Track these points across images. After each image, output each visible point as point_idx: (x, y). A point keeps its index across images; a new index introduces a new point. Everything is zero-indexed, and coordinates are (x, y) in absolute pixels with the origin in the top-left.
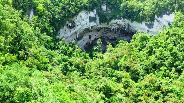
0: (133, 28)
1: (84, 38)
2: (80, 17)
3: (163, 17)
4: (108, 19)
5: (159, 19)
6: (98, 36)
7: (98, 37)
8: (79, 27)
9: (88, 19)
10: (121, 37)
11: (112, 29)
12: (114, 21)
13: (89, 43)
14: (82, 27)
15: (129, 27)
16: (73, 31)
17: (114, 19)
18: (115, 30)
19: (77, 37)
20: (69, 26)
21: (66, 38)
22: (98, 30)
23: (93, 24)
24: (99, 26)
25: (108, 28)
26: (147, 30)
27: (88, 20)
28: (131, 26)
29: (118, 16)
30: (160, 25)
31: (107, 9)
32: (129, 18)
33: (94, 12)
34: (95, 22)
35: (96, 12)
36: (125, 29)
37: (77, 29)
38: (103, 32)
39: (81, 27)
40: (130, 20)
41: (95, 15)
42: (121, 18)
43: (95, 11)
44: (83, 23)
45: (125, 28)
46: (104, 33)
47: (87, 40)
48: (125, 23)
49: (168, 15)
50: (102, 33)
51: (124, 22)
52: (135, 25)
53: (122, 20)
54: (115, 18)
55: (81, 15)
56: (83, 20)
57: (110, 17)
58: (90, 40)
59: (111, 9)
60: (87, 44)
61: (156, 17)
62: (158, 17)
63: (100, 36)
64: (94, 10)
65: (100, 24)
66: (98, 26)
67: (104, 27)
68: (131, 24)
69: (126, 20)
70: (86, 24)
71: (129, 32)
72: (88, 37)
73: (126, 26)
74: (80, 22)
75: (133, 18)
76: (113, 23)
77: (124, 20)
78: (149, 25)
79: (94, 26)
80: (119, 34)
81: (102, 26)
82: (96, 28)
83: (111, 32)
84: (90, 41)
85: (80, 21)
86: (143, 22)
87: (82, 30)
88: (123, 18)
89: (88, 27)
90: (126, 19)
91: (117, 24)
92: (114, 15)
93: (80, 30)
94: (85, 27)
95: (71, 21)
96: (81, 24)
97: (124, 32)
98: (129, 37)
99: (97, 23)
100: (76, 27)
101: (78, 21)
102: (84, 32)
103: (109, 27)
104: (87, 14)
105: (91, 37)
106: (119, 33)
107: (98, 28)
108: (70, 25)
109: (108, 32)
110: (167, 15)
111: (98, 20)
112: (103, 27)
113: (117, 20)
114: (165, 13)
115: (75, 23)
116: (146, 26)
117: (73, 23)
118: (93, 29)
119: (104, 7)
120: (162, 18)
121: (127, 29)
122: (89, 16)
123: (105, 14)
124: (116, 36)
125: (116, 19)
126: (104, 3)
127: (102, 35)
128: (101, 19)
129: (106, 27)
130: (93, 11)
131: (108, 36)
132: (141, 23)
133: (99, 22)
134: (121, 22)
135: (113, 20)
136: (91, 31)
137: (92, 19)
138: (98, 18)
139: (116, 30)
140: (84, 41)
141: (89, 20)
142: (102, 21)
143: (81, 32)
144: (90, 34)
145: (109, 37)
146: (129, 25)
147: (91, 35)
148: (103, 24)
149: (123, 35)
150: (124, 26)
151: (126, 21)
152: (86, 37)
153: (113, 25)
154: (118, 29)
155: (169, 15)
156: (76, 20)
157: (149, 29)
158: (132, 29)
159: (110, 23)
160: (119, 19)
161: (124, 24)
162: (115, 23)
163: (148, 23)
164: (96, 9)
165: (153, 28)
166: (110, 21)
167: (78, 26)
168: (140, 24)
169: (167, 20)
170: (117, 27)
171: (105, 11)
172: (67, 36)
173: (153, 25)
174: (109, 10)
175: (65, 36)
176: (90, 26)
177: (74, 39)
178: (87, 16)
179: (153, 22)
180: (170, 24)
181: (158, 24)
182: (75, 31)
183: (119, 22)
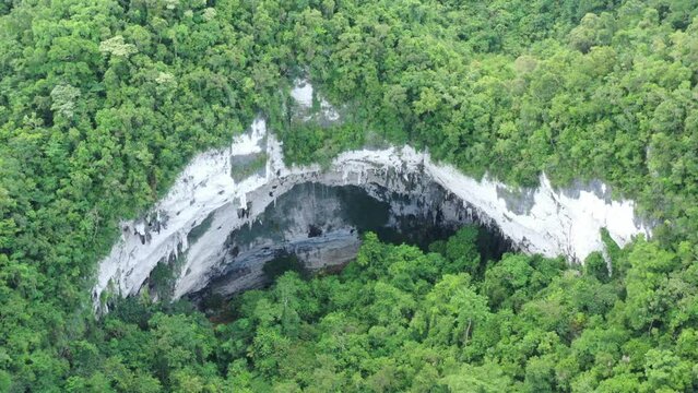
0: (439, 178)
1: (219, 221)
2: (183, 185)
3: (578, 197)
5: (563, 198)
8: (187, 214)
11: (345, 174)
12: (351, 155)
14: (203, 210)
15: (425, 170)
16: (158, 238)
17: (353, 150)
20: (137, 233)
23: (253, 183)
24: (286, 173)
26: (501, 213)
27: (226, 179)
28: (431, 170)
29: (371, 135)
30: (562, 215)
31: (315, 102)
32: (422, 145)
33: (254, 132)
34: (262, 175)
35: (263, 131)
36: (406, 177)
37: (177, 224)
39: (199, 211)
40: (429, 150)
41: (263, 143)
42: (386, 141)
43: (259, 126)
44: (205, 194)
45: (402, 173)
47: (234, 224)
48: (406, 158)
49: (603, 201)
51: (400, 156)
53: (392, 149)
55: (190, 176)
56: (205, 186)
59: (337, 106)
61: (545, 181)
62: (555, 188)
64: (254, 126)
65: (289, 166)
66: (278, 173)
68: (431, 167)
69: (407, 149)
70: (221, 193)
73: (408, 166)
74: (188, 199)
76: (351, 160)
77: (399, 150)
78: (511, 199)
79: (258, 188)
81: (297, 173)
84: (250, 219)
85: (189, 195)
86: (485, 181)
87: (202, 219)
88: (392, 144)
89: (230, 200)
90: (407, 146)
91: (367, 162)
93: (192, 222)
94: (216, 204)
96: (192, 203)
99: (273, 163)
100: (174, 218)
101: (179, 201)
104: (219, 157)
105: (250, 210)
108: (141, 229)
110: (599, 195)
113: (366, 152)
114: (591, 185)
115: (163, 215)
116: (499, 197)
117: (155, 216)
119: (303, 94)
120: (574, 200)
121: (415, 173)
122: (232, 158)
123: (309, 124)
125: (361, 149)
126: (302, 77)
128: (290, 152)
130: (249, 132)
132: (478, 181)
133: (284, 160)
134: (386, 157)
135: (350, 152)
137: (241, 169)
139: (363, 176)
140: (221, 230)
141: (232, 176)
143: (197, 223)
146: (421, 167)
148: (304, 166)
150: (398, 168)
151: (410, 154)
152: (227, 218)
153: (350, 165)
155: (608, 202)
156: (168, 203)
157: (511, 214)
159: (336, 163)
160: (377, 146)
161: (399, 163)
162: (357, 161)
163: (510, 189)
164: (263, 117)
165: (528, 214)
166: (336, 157)
167: (178, 213)
168: (473, 182)
169: (596, 216)
170: (368, 170)
171: (310, 111)
172: (133, 263)
173: (532, 203)
174: (324, 104)
175: (121, 269)
176: (237, 196)
177: (169, 252)
178: (221, 165)
179: (533, 192)
180: (608, 235)
181: (555, 206)
182: (170, 233)
183: (376, 159)
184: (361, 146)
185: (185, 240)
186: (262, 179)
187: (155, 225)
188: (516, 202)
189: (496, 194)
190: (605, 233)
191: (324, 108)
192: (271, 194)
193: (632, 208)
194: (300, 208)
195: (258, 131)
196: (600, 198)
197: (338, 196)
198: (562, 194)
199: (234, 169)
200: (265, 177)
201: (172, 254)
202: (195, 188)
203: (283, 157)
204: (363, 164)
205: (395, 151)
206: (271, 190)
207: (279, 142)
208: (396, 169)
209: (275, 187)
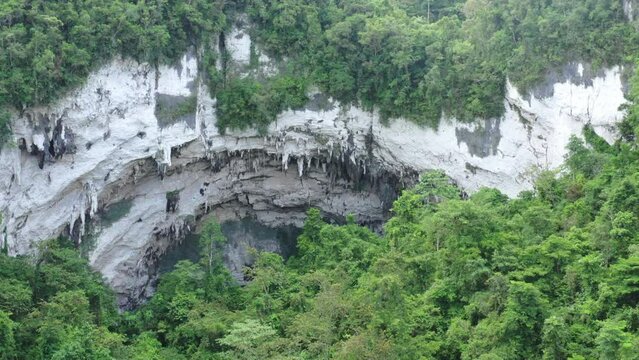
0: (390, 153)
1: (140, 207)
2: (96, 97)
3: (552, 94)
4: (261, 108)
5: (533, 106)
6: (215, 193)
7: (215, 201)
8: (100, 152)
9: (153, 107)
10: (335, 194)
11: (285, 159)
12: (290, 119)
13: (172, 232)
14: (119, 154)
15: (373, 145)
16: (63, 175)
17: (294, 109)
18: (301, 165)
19: (95, 206)
20: (35, 147)
21: (26, 217)
22: (213, 164)
23: (178, 134)
24: (218, 144)
25: (263, 152)
26: (462, 164)
27: (148, 115)
28: (381, 143)
29: (313, 91)
30: (534, 139)
31: (253, 56)
32: (371, 99)
33: (184, 71)
34: (191, 125)
35: (194, 71)
36: (352, 158)
37: (84, 164)
38: (243, 173)
39: (115, 151)
40: (377, 110)
41: (193, 86)
42: (331, 100)
43: (190, 64)
44: (122, 127)
45: (349, 153)
46: (247, 176)
47: (157, 219)
48: (353, 125)
49: (582, 86)
50: (235, 179)
51: (345, 122)
52: (399, 139)
53: (337, 110)
54: (297, 101)
55: (106, 88)
56: (122, 116)
57: (268, 96)
58: (173, 217)
59: (275, 54)
60: (158, 236)
61: (513, 93)
62: (524, 93)
63: (227, 195)
64: (184, 61)
65: (222, 133)
66: (210, 144)
67: (246, 151)
68: (382, 134)
69: (354, 111)
70: (141, 135)
71: (374, 172)
72: (162, 203)
73: (355, 141)
74: (101, 126)
75: (393, 99)
76: (291, 128)
77: (345, 111)
78: (473, 140)
79: (186, 145)
80: (322, 183)
81: (233, 146)
82: (199, 156)
83: (281, 170)
84: (176, 221)
85: (102, 120)
86: (443, 125)
87: (117, 171)
88: (337, 103)
89: (152, 153)
90: (353, 108)
91: (308, 132)
92: (295, 88)
93: (105, 169)
94: (136, 152)
95: (45, 120)
96: (106, 136)
97: (345, 171)
98: (373, 196)
99: (203, 126)
100: (82, 153)
101: (89, 122)
102: (132, 176)
103: (270, 151)
104: (142, 78)
105: (176, 200)
106: (321, 177)
107: (209, 156)
108: (40, 141)
109: (267, 171)
110: (577, 81)
111: (207, 112)
112: (240, 146)
113: (308, 114)
114: (565, 72)
115: (69, 134)
116: (459, 142)
117: (58, 129)
118: (183, 162)
119: (240, 47)
120: (547, 100)
121: (362, 156)
122: (158, 95)
123: (246, 80)
124: (306, 191)
125: (301, 107)
126: (239, 25)
127: (237, 189)
128: (224, 107)
129: (255, 151)
130: (179, 68)
131: (267, 194)
132: (436, 128)
133: (216, 125)
134: (330, 121)
135: (290, 111)
136: (178, 170)
137: (170, 111)
138: (207, 101)
139: (305, 164)
140: (140, 224)
141: (156, 114)
142: (234, 115)
143: (112, 179)
144: (171, 184)
145: (274, 198)
146: (370, 140)
147: (177, 192)
148: (238, 133)
149: (344, 187)
150: (345, 144)
151: (356, 118)
152: (150, 205)
153: (290, 139)
154: (317, 160)
155: (589, 83)
156: (77, 116)
157: (475, 160)
158: (389, 158)
159: (274, 128)
160: (321, 105)
161: (344, 133)
162: (298, 130)
163: (472, 128)
164: (195, 54)
165: (495, 153)
166: (275, 118)
167: (89, 146)
168: (430, 132)
169: (576, 112)
170: (312, 150)
171: (247, 68)
172: (27, 204)
173: (498, 138)
174: (264, 58)
175: (10, 209)
176: (161, 147)
177: (75, 216)
178: (143, 91)
179: (498, 123)
180: (593, 133)
181: (525, 131)
182: (78, 175)
183: (320, 125)
184: (299, 107)
185: (95, 199)
186: (191, 132)
187: (56, 151)
188: (480, 141)
189: (456, 140)
190: (588, 131)
191: (263, 64)
192: (202, 191)
193: (618, 76)
194: (236, 246)
195: (188, 70)
196: (577, 84)
197: (278, 237)
198: (533, 97)
199: (159, 107)
200: (194, 128)
201: (78, 221)
202: (111, 113)
203: (216, 121)
204: (306, 137)
205: (340, 114)
206: (202, 187)
207: (212, 98)
208: (342, 144)
209: (207, 184)
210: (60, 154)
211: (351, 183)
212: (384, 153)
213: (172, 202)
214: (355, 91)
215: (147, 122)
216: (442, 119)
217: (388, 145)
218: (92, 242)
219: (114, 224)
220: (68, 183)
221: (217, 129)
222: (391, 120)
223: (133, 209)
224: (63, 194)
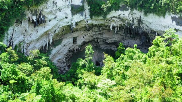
0: (146, 25)
1: (65, 42)
2: (52, 4)
4: (105, 9)
6: (88, 38)
7: (87, 41)
8: (53, 23)
9: (70, 8)
10: (125, 39)
11: (111, 27)
12: (114, 13)
13: (74, 50)
14: (59, 24)
15: (141, 23)
16: (42, 30)
17: (115, 10)
18: (116, 29)
19: (51, 41)
20: (33, 20)
21: (30, 43)
22: (88, 28)
23: (78, 18)
24: (90, 22)
25: (104, 25)
27: (69, 11)
28: (143, 22)
29: (122, 4)
32: (142, 7)
34: (82, 15)
36: (133, 27)
37: (49, 26)
38: (97, 32)
39: (57, 23)
40: (143, 11)
41: (83, 2)
42: (128, 7)
44: (60, 15)
45: (133, 25)
46: (98, 33)
47: (70, 45)
48: (134, 16)
50: (94, 34)
51: (132, 15)
52: (150, 21)
53: (129, 11)
54: (117, 7)
55: (55, 2)
56: (60, 11)
57: (107, 6)
58: (75, 45)
60: (70, 51)
63: (91, 39)
65: (91, 18)
66: (87, 21)
67: (98, 24)
68: (144, 19)
69: (135, 11)
70: (66, 18)
71: (140, 32)
72: (71, 41)
73: (135, 21)
74: (54, 14)
75: (150, 7)
76: (114, 17)
77: (132, 11)
78: (178, 20)
79: (80, 22)
80: (122, 36)
81: (95, 23)
82: (84, 25)
83: (109, 31)
84: (76, 47)
85: (54, 12)
86: (167, 15)
87: (58, 29)
88: (130, 8)
89: (70, 24)
91: (119, 18)
92: (116, 3)
93: (55, 29)
94: (64, 23)
95: (36, 11)
96: (55, 18)
97: (130, 31)
98: (138, 40)
99: (86, 16)
100: (48, 23)
101: (50, 12)
102: (63, 31)
103: (106, 24)
105: (76, 40)
106: (122, 33)
107: (87, 26)
108: (34, 18)
109: (104, 31)
111: (87, 12)
112: (97, 23)
113: (120, 12)
115: (44, 17)
117: (40, 15)
118: (79, 27)
121: (137, 26)
122: (72, 5)
124: (116, 38)
125: (118, 10)
127: (94, 37)
128: (92, 10)
129: (102, 24)
131: (104, 38)
132: (164, 16)
133: (90, 15)
134: (127, 15)
135: (114, 11)
136: (77, 30)
137: (76, 10)
138: (87, 7)
140: (65, 47)
141: (71, 11)
142: (95, 13)
143: (57, 32)
144: (75, 35)
145: (106, 40)
146: (140, 21)
147: (76, 37)
148: (97, 18)
149: (129, 37)
150: (131, 22)
151: (136, 14)
152: (68, 41)
153: (113, 20)
154: (121, 27)
156: (46, 10)
157: (178, 27)
158: (146, 27)
159: (109, 17)
160: (124, 9)
161: (131, 18)
162: (116, 17)
163: (177, 16)
166: (109, 13)
167: (50, 21)
168: (162, 18)
170: (120, 24)
172: (30, 39)
175: (25, 40)
176: (72, 22)
177: (45, 44)
178: (67, 3)
182: (46, 30)
183: (123, 16)
184: (117, 9)
185: (51, 38)
186: (82, 17)
187: (40, 22)
188: (180, 21)
189: (171, 20)
192: (84, 37)
199: (72, 9)
200: (83, 16)
201: (46, 45)
202: (57, 10)
203: (89, 14)
204: (118, 20)
205: (130, 12)
206: (84, 36)
207: (89, 6)
208: (130, 22)
209: (85, 35)
210: (41, 23)
211: (132, 36)
212: (144, 26)
213: (75, 40)
214: (136, 4)
215: (68, 13)
216: (167, 13)
217: (146, 23)
218: (50, 52)
219: (57, 47)
220: (43, 33)
221: (90, 17)
222: (148, 14)
223: (62, 42)
224: (41, 36)
